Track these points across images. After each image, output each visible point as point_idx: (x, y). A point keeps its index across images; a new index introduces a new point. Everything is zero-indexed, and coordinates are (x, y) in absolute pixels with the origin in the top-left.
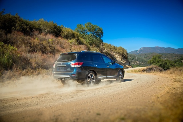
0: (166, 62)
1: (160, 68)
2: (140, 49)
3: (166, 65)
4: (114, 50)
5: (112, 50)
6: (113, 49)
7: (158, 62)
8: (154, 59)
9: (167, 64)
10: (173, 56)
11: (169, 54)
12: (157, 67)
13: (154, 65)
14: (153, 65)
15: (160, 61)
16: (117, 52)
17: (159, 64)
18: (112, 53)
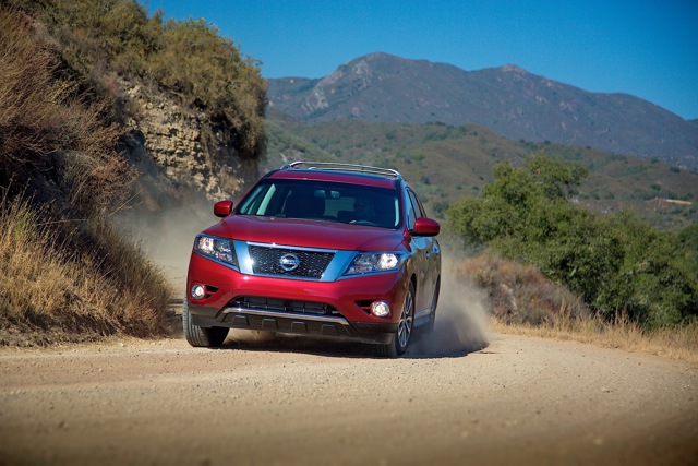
0: (615, 242)
1: (560, 292)
2: (345, 68)
3: (617, 269)
4: (133, 53)
5: (114, 41)
6: (123, 36)
7: (549, 232)
8: (509, 198)
9: (620, 256)
10: (648, 189)
11: (614, 158)
12: (531, 279)
13: (505, 255)
14: (496, 258)
15: (562, 225)
16: (165, 72)
17: (557, 249)
18: (110, 80)
